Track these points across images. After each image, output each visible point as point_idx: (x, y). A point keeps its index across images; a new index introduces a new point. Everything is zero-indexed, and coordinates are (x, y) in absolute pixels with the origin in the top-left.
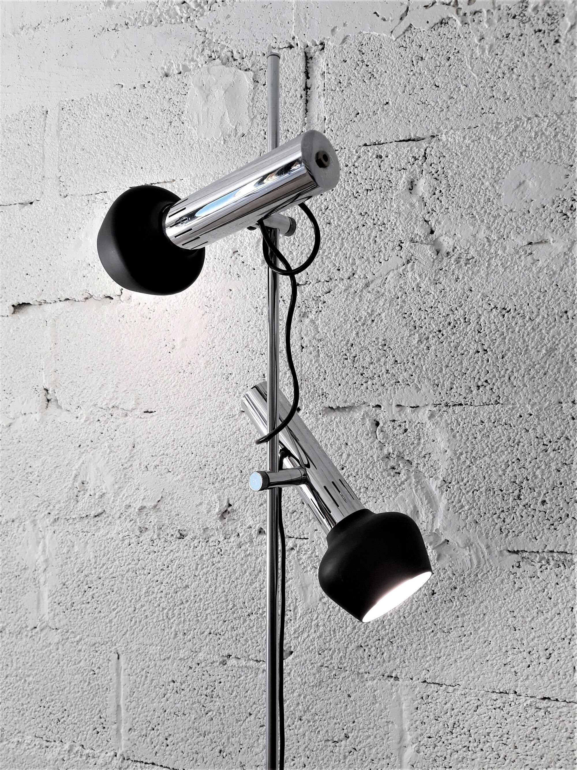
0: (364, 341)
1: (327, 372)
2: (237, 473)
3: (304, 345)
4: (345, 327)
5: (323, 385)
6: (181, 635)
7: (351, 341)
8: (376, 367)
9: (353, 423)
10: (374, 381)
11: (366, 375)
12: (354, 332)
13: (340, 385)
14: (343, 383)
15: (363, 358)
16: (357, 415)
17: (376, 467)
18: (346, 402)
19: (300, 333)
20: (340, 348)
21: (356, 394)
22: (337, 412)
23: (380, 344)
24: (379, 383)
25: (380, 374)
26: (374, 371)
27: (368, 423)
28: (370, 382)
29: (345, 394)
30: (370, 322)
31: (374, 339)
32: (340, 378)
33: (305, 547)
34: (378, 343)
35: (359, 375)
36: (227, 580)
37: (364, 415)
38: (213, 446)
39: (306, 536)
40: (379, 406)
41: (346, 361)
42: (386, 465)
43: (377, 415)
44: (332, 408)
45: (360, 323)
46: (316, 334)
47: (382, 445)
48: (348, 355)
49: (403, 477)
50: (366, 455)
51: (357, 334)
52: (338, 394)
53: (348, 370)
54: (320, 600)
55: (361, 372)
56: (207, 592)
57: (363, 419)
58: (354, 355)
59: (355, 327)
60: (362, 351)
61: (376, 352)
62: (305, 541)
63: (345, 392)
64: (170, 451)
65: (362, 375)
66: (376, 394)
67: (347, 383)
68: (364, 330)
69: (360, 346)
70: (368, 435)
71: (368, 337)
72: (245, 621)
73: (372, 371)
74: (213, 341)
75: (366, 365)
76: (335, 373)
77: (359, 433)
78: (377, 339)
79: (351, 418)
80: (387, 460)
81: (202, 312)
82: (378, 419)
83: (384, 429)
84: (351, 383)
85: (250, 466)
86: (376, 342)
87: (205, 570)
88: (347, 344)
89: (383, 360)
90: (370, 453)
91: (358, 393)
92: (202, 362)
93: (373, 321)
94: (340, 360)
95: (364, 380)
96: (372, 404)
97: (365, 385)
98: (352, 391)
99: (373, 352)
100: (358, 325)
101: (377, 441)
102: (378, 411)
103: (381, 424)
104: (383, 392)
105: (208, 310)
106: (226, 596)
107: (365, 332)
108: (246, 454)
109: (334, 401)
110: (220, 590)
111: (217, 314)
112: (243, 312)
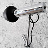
16: (35, 37)
18: (33, 35)
23: (39, 28)
27: (36, 38)
30: (38, 25)
41: (34, 30)
47: (38, 41)
49: (40, 45)
80: (38, 43)
92: (15, 27)
97: (36, 33)
103: (38, 38)
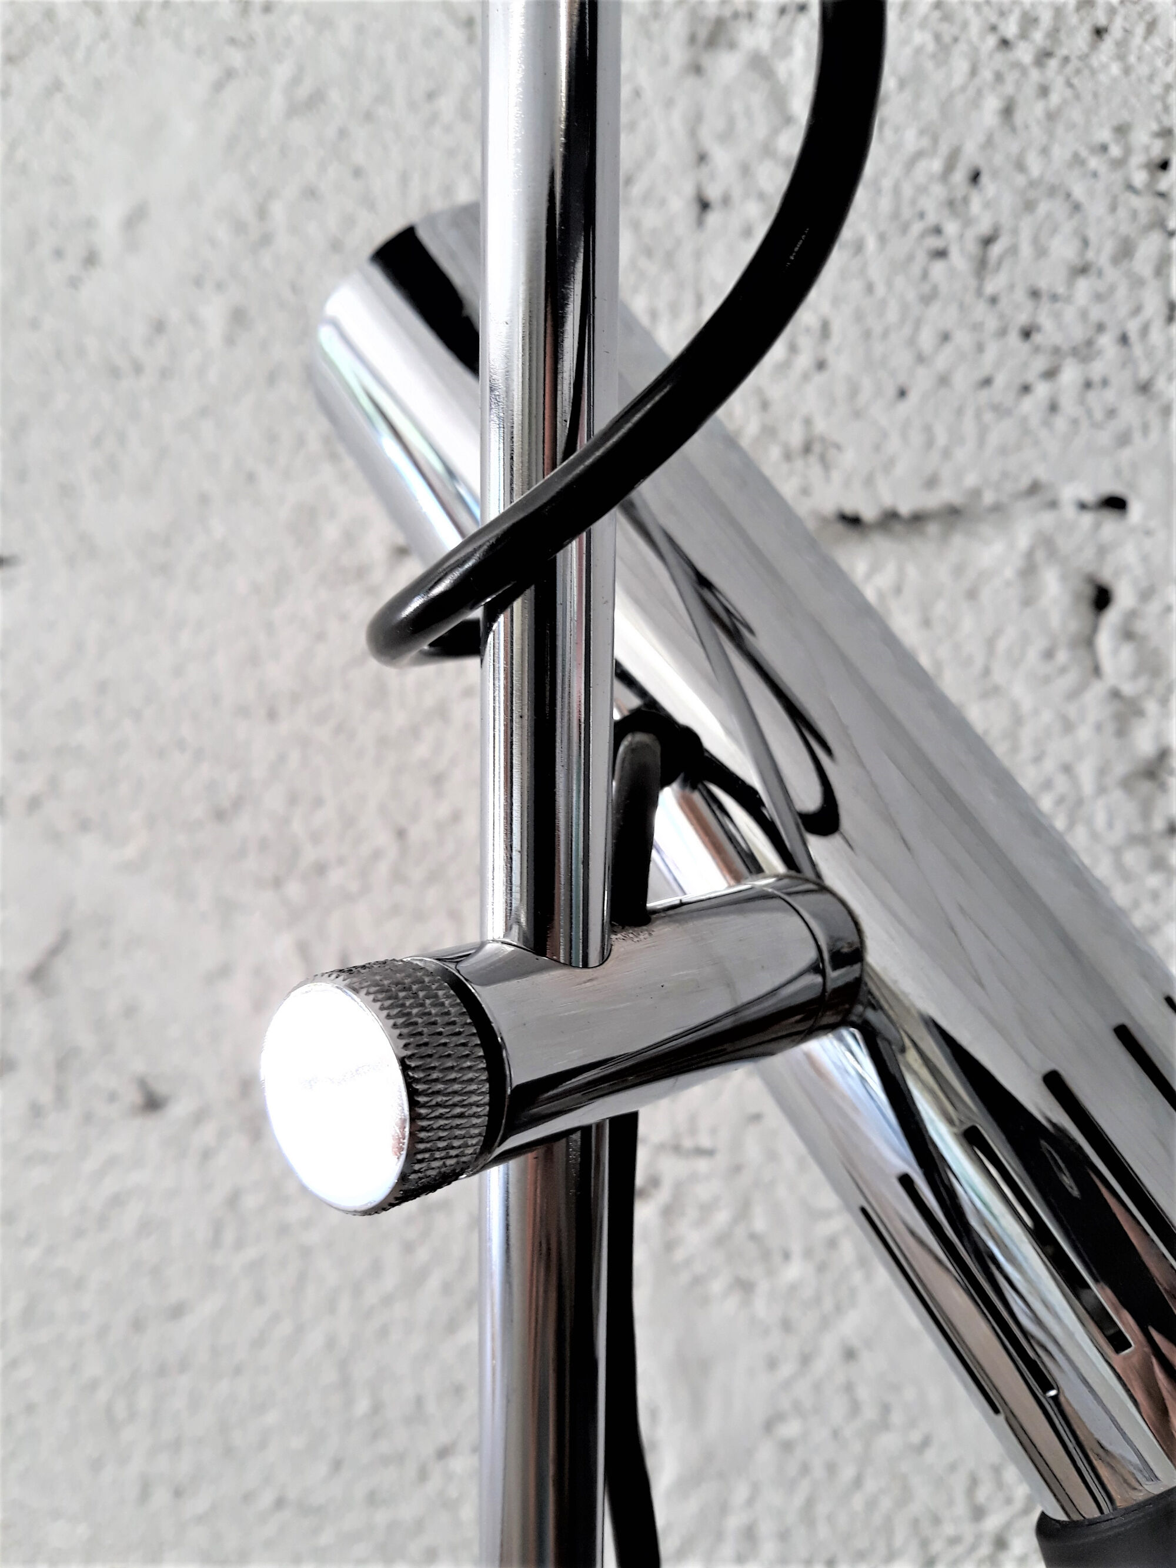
0: (1045, 151)
1: (836, 328)
2: (383, 838)
3: (713, 193)
4: (938, 77)
5: (811, 401)
6: (161, 1497)
7: (971, 154)
8: (1112, 289)
9: (972, 594)
10: (1097, 369)
11: (1049, 334)
12: (992, 104)
13: (902, 393)
14: (922, 381)
15: (1035, 241)
16: (996, 553)
17: (1089, 822)
18: (932, 482)
19: (693, 133)
20: (907, 191)
21: (994, 439)
22: (881, 543)
23: (1137, 159)
24: (1122, 380)
25: (1133, 328)
26: (1097, 313)
27: (1053, 593)
28: (1070, 374)
29: (930, 443)
30: (1082, 38)
31: (1104, 135)
32: (902, 358)
33: (703, 1192)
34: (1128, 151)
35: (1013, 338)
36: (344, 1304)
37: (1030, 555)
38: (272, 715)
39: (705, 1142)
40: (1116, 504)
41: (938, 269)
42: (1146, 811)
43: (1102, 551)
44: (853, 521)
45: (1024, 53)
46: (775, 132)
48: (951, 228)
50: (1038, 759)
51: (1008, 111)
52: (894, 444)
53: (953, 311)
54: (769, 1426)
55: (1023, 318)
56: (259, 1342)
57: (1029, 571)
58: (984, 227)
59: (999, 77)
60: (1029, 206)
61: (1113, 208)
62: (702, 1165)
63: (928, 430)
64: (87, 736)
65: (1027, 334)
66: (1105, 438)
67: (944, 381)
68: (1044, 91)
69: (1020, 180)
70: (1049, 654)
71: (1072, 126)
72: (423, 1475)
73: (1084, 314)
74: (262, 213)
75: (1052, 277)
76: (877, 329)
77: (1002, 644)
78: (1122, 131)
79: (959, 571)
80: (1145, 787)
81: (209, 72)
82: (1106, 576)
83: (1141, 626)
84: (962, 380)
85: (443, 810)
86: (1115, 151)
87: (251, 1253)
88: (950, 166)
89: (1149, 247)
90: (1059, 748)
91: (1001, 431)
93: (1099, 32)
94: (910, 258)
95: (1040, 364)
96: (1071, 492)
97: (1042, 390)
98: (969, 426)
99: (1096, 209)
100: (1017, 65)
101: (1097, 690)
102: (1110, 525)
103: (1124, 598)
104: (1146, 429)
105: (236, 58)
106: (343, 1366)
107: (1055, 98)
108: (422, 750)
109: (869, 481)
110: (315, 1339)
111: (282, 72)
112: (403, 53)
